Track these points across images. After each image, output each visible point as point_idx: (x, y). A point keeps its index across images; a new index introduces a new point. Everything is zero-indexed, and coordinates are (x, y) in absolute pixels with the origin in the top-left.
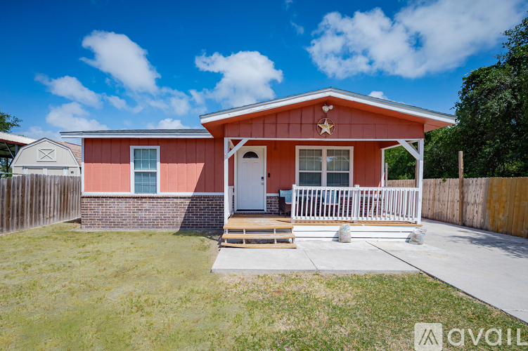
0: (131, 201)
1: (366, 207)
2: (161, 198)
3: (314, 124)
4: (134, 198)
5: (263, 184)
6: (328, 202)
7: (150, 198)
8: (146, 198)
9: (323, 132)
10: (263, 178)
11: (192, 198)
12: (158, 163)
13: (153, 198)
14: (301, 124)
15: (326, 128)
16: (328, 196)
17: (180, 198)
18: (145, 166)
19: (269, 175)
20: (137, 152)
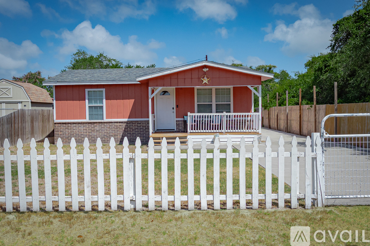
0: (87, 125)
1: (242, 126)
2: (106, 123)
3: (199, 78)
4: (89, 123)
5: (174, 112)
6: (215, 123)
7: (99, 123)
8: (97, 123)
9: (204, 83)
10: (173, 108)
11: (127, 122)
12: (104, 100)
13: (102, 123)
14: (192, 78)
15: (205, 81)
16: (216, 119)
17: (119, 122)
18: (96, 102)
19: (177, 106)
20: (90, 93)
